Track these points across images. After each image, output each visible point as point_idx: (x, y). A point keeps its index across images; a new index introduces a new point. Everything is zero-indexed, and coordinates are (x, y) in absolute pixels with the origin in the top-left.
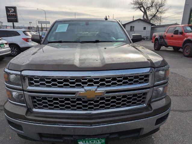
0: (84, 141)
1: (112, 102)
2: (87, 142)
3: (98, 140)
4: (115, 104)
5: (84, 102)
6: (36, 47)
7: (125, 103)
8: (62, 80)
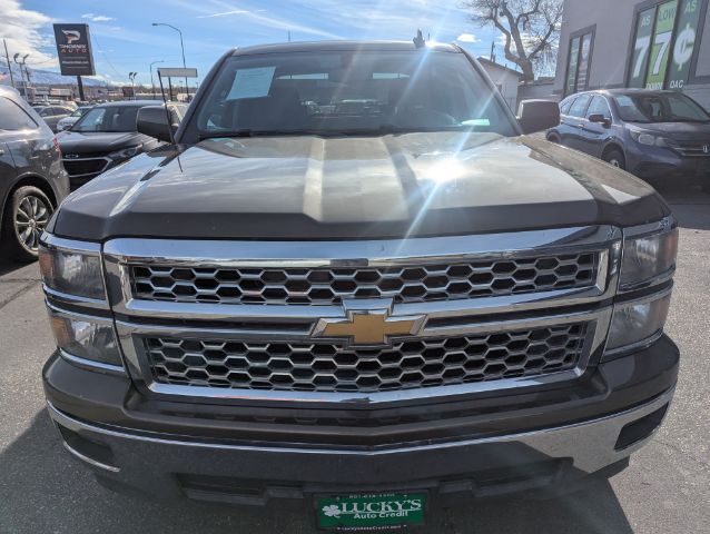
0: (344, 505)
1: (451, 359)
2: (355, 508)
3: (397, 503)
4: (461, 366)
5: (342, 358)
6: (154, 153)
7: (500, 361)
8: (258, 276)
